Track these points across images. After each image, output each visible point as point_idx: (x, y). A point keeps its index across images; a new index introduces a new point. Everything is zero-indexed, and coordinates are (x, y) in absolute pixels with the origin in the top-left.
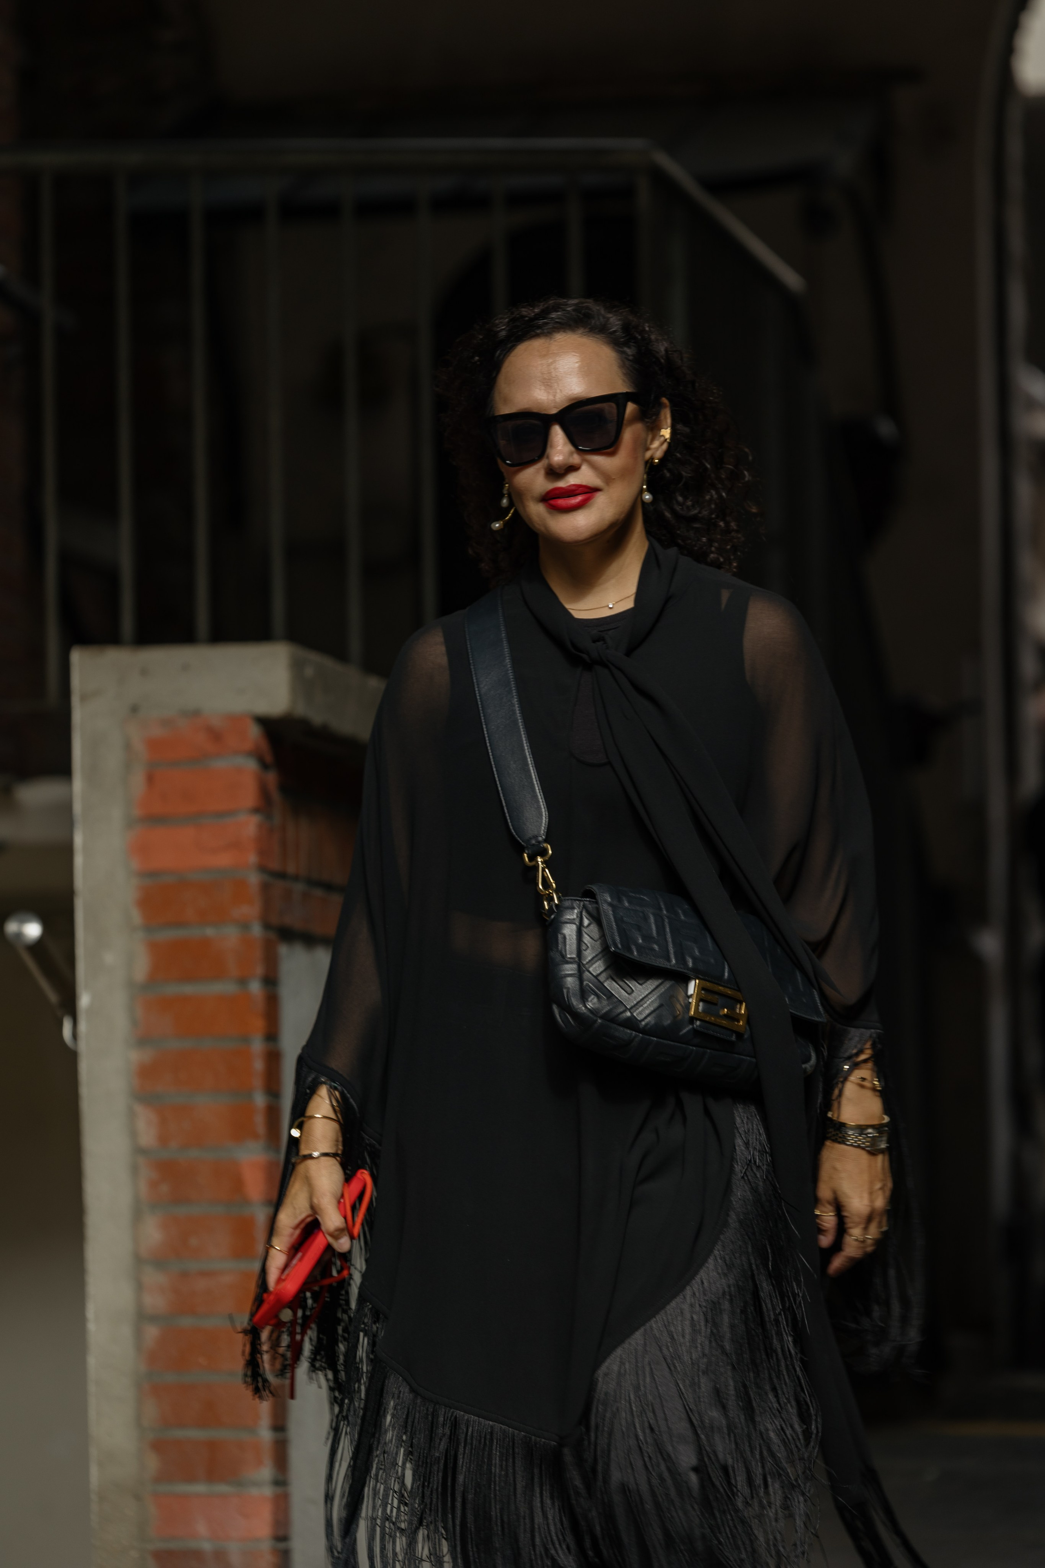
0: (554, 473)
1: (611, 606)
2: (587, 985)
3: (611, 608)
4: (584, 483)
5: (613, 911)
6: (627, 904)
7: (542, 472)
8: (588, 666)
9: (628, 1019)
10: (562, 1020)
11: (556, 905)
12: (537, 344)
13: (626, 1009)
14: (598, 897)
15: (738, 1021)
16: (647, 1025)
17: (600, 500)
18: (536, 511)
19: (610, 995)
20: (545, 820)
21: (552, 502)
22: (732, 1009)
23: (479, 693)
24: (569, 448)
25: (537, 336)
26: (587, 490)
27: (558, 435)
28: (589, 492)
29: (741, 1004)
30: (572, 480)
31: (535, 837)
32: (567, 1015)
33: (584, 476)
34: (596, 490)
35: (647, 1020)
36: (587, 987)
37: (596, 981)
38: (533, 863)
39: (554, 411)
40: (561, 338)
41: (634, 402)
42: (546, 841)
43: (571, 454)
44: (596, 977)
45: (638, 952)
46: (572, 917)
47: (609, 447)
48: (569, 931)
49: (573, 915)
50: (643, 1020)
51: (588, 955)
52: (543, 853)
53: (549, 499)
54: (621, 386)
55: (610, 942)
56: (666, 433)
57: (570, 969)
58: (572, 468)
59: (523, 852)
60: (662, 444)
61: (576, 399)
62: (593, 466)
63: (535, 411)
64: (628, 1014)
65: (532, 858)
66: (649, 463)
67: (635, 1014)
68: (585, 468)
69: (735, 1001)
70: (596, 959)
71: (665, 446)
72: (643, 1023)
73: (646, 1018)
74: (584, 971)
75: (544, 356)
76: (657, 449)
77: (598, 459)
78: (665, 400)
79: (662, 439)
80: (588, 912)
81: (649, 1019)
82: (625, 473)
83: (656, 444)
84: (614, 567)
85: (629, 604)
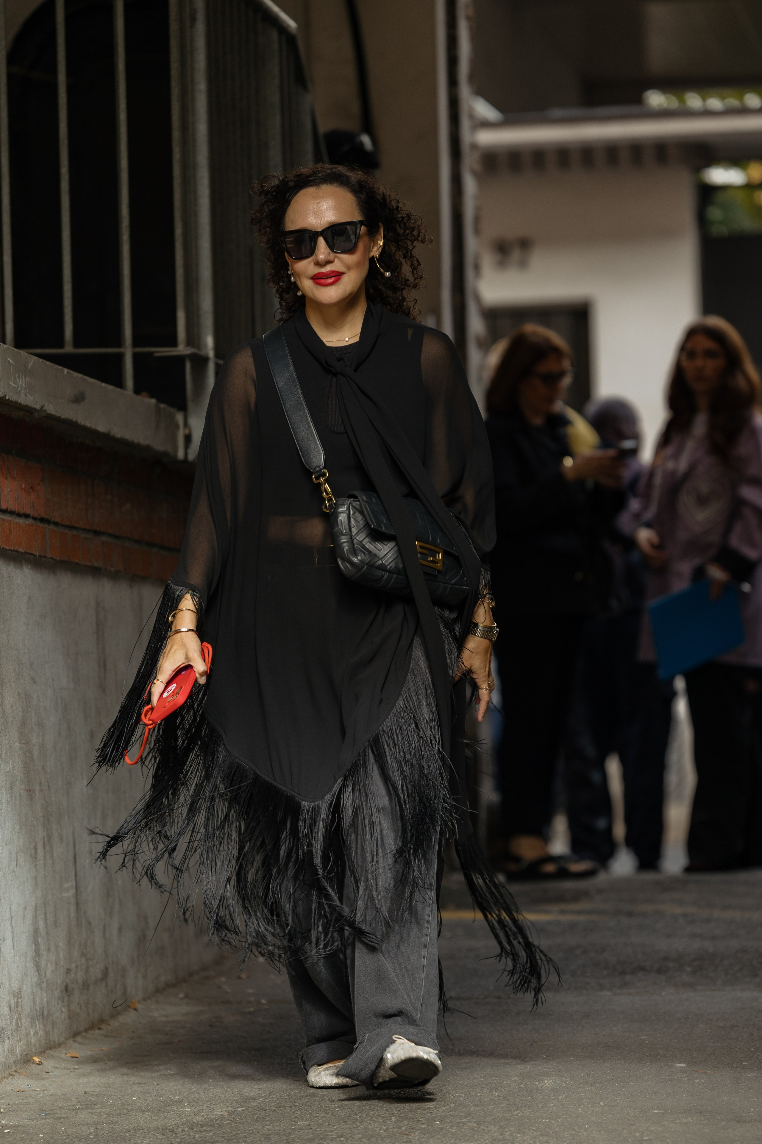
0: (318, 264)
1: (347, 339)
2: (356, 546)
3: (348, 341)
4: (336, 270)
5: (369, 505)
6: (374, 501)
7: (312, 263)
8: (335, 375)
9: (380, 565)
10: (344, 568)
11: (334, 503)
12: (311, 190)
13: (379, 559)
14: (359, 497)
15: (438, 563)
16: (390, 567)
17: (345, 279)
18: (307, 285)
19: (370, 552)
20: (322, 456)
21: (318, 281)
22: (434, 557)
23: (278, 387)
24: (328, 250)
25: (311, 186)
26: (337, 274)
27: (321, 242)
28: (337, 276)
29: (439, 553)
30: (328, 268)
31: (319, 466)
32: (347, 564)
33: (336, 266)
34: (343, 273)
35: (390, 565)
36: (357, 548)
37: (361, 544)
38: (318, 481)
39: (320, 230)
40: (326, 188)
41: (365, 225)
42: (324, 468)
43: (329, 254)
44: (361, 542)
45: (385, 527)
46: (344, 510)
47: (351, 251)
48: (342, 518)
49: (344, 509)
50: (389, 565)
51: (354, 531)
52: (324, 475)
53: (317, 279)
54: (357, 217)
55: (370, 522)
56: (381, 243)
57: (344, 539)
58: (329, 262)
59: (313, 475)
60: (378, 249)
61: (333, 223)
62: (340, 260)
63: (309, 229)
64: (380, 562)
65: (317, 478)
66: (372, 260)
67: (384, 562)
68: (336, 260)
69: (434, 553)
70: (360, 532)
71: (380, 250)
72: (389, 567)
73: (390, 563)
74: (354, 539)
75: (315, 198)
76: (376, 252)
77: (344, 256)
78: (381, 224)
79: (379, 246)
80: (353, 506)
81: (392, 564)
82: (358, 265)
83: (375, 249)
84: (350, 317)
85: (357, 339)
